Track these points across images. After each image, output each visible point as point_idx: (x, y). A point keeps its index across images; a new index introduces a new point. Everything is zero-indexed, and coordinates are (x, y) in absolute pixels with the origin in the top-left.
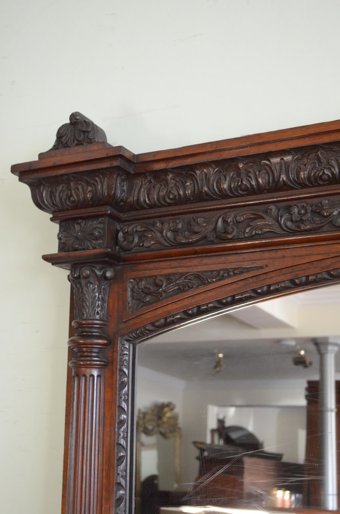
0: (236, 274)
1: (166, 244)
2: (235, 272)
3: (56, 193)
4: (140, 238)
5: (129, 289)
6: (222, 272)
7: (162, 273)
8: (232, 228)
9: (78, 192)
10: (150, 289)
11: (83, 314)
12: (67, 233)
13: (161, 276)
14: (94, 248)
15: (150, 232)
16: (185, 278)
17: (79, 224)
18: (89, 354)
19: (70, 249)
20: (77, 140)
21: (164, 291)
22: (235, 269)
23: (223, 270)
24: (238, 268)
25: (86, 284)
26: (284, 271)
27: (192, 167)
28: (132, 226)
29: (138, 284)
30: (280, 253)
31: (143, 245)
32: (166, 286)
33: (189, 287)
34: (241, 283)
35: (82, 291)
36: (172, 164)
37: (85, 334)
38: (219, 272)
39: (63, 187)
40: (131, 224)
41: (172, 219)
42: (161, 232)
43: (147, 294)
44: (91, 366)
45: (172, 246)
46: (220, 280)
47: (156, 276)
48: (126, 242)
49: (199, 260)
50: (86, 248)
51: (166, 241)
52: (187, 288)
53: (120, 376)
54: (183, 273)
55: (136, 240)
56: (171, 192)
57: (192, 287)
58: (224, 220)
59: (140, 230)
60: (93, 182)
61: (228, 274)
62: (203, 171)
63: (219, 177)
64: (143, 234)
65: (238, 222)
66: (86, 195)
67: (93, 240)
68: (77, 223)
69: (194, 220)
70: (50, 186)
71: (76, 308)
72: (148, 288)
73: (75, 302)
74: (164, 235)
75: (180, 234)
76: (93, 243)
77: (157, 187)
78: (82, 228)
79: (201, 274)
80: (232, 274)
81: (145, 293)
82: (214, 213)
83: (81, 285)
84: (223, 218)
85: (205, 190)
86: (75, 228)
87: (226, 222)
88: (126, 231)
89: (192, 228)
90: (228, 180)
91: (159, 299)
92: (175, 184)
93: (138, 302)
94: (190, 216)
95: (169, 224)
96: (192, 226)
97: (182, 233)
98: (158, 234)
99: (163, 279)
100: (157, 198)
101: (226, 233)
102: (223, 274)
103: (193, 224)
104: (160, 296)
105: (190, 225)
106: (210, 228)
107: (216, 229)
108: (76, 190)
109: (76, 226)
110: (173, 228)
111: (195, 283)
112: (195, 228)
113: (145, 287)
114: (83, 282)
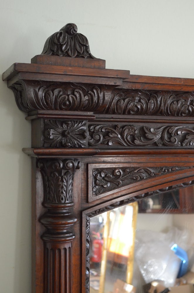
1: (125, 145)
2: (173, 169)
4: (104, 137)
5: (93, 177)
7: (120, 166)
8: (175, 139)
10: (111, 178)
11: (62, 199)
12: (55, 130)
13: (119, 168)
15: (113, 134)
16: (138, 171)
17: (67, 125)
19: (58, 146)
20: (78, 52)
21: (122, 180)
22: (173, 167)
23: (166, 167)
24: (175, 167)
25: (65, 174)
27: (157, 92)
28: (98, 127)
29: (100, 173)
31: (108, 143)
32: (122, 177)
33: (140, 177)
35: (62, 179)
38: (162, 168)
39: (60, 92)
40: (99, 125)
41: (131, 126)
42: (122, 135)
43: (108, 181)
46: (162, 174)
47: (115, 169)
48: (93, 139)
50: (72, 146)
51: (125, 142)
52: (139, 179)
54: (137, 167)
55: (102, 138)
56: (136, 106)
57: (143, 178)
58: (168, 132)
59: (104, 131)
60: (90, 92)
61: (168, 171)
62: (163, 95)
63: (173, 102)
64: (106, 135)
65: (177, 134)
66: (82, 103)
67: (80, 139)
68: (65, 124)
69: (147, 129)
70: (46, 88)
71: (49, 193)
72: (109, 177)
73: (49, 187)
74: (125, 138)
75: (136, 138)
76: (79, 141)
77: (126, 100)
78: (69, 127)
79: (149, 169)
80: (170, 170)
81: (106, 180)
82: (159, 125)
83: (60, 174)
84: (168, 130)
85: (162, 110)
86: (62, 126)
87: (170, 135)
88: (93, 130)
89: (147, 135)
90: (179, 105)
91: (118, 185)
92: (139, 101)
93: (100, 187)
94: (141, 125)
95: (129, 130)
96: (146, 133)
97: (138, 137)
98: (119, 136)
99: (121, 171)
100: (124, 109)
101: (170, 141)
102: (165, 170)
103: (146, 131)
104: (119, 184)
105: (143, 132)
106: (159, 136)
107: (162, 138)
108: (73, 96)
109: (65, 126)
110: (131, 134)
111: (144, 175)
112: (150, 136)
113: (106, 176)
114: (63, 172)
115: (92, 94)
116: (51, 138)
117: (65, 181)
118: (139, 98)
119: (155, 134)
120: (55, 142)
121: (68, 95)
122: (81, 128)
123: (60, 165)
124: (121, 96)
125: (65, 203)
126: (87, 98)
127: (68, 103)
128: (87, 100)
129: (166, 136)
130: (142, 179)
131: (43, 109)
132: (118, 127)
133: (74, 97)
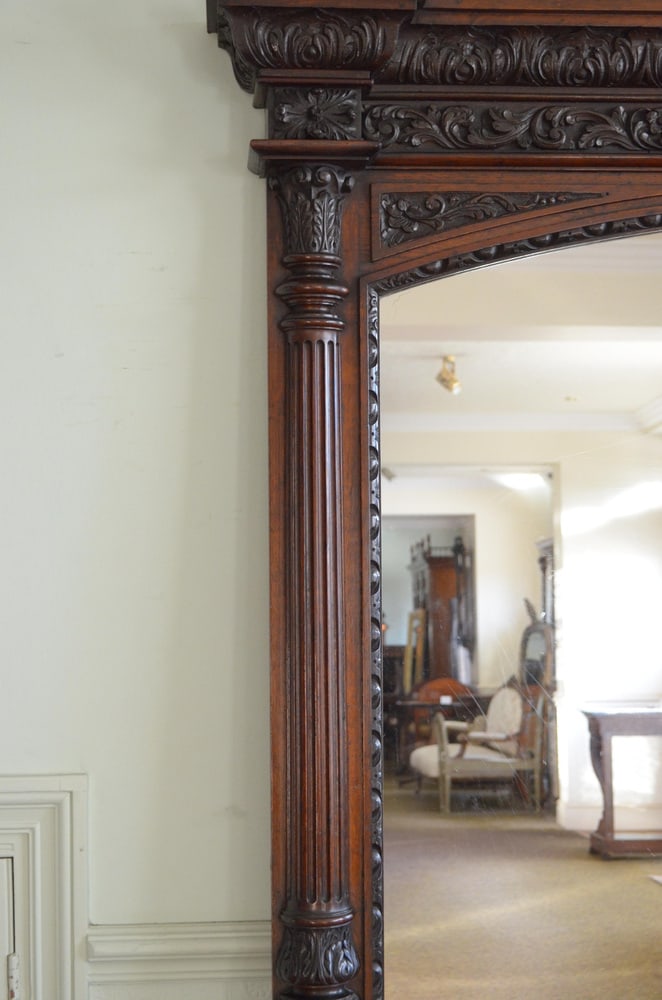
0: (561, 201)
1: (449, 145)
2: (560, 198)
3: (284, 36)
4: (402, 130)
5: (381, 211)
6: (538, 197)
7: (440, 190)
8: (560, 132)
9: (327, 43)
10: (420, 213)
11: (314, 245)
12: (293, 107)
13: (438, 193)
14: (344, 138)
15: (422, 123)
16: (479, 201)
17: (317, 95)
18: (317, 309)
19: (299, 136)
21: (445, 218)
22: (559, 194)
23: (542, 193)
24: (565, 193)
25: (319, 196)
26: (629, 204)
27: (509, 31)
28: (390, 109)
29: (397, 203)
30: (625, 178)
31: (410, 142)
32: (445, 211)
33: (485, 214)
34: (566, 216)
35: (312, 206)
36: (480, 20)
37: (309, 276)
38: (533, 196)
39: (297, 28)
40: (389, 106)
41: (459, 106)
42: (441, 125)
43: (414, 220)
44: (323, 327)
45: (459, 148)
46: (534, 208)
47: (429, 194)
48: (378, 133)
49: (499, 174)
50: (328, 137)
51: (449, 140)
52: (482, 216)
53: (371, 345)
54: (476, 193)
55: (397, 132)
56: (466, 63)
57: (491, 216)
58: (544, 118)
59: (403, 117)
60: (356, 28)
61: (548, 201)
62: (525, 38)
63: (548, 53)
64: (407, 124)
65: (567, 124)
66: (341, 49)
67: (344, 124)
68: (313, 93)
69: (496, 112)
70: (270, 23)
71: (290, 234)
72: (416, 211)
73: (289, 224)
74: (447, 130)
75: (473, 132)
76: (342, 129)
77: (444, 52)
78: (320, 102)
79: (504, 197)
80: (553, 201)
81: (410, 218)
82: (526, 105)
83: (308, 196)
84: (544, 115)
85: (524, 69)
86: (308, 100)
87: (548, 122)
88: (378, 115)
89: (494, 124)
90: (563, 58)
91: (435, 229)
92: (473, 52)
93: (397, 231)
94: (485, 105)
95: (456, 114)
96: (493, 120)
97: (476, 130)
98: (435, 127)
99: (441, 199)
100: (441, 70)
101: (549, 138)
102: (540, 200)
103: (495, 118)
104: (437, 226)
105: (488, 119)
106: (523, 128)
107: (531, 131)
108: (323, 37)
109: (311, 98)
110: (461, 121)
111: (495, 209)
112: (500, 126)
113: (409, 209)
114: (314, 192)
115: (360, 31)
116: (285, 120)
117: (318, 209)
118: (471, 48)
119: (514, 123)
120: (294, 129)
121: (313, 36)
122: (344, 103)
123: (305, 176)
124: (430, 42)
125: (320, 253)
126: (349, 39)
127: (314, 51)
128: (350, 43)
129: (539, 126)
130: (488, 217)
131: (269, 66)
132: (432, 110)
133: (325, 39)
